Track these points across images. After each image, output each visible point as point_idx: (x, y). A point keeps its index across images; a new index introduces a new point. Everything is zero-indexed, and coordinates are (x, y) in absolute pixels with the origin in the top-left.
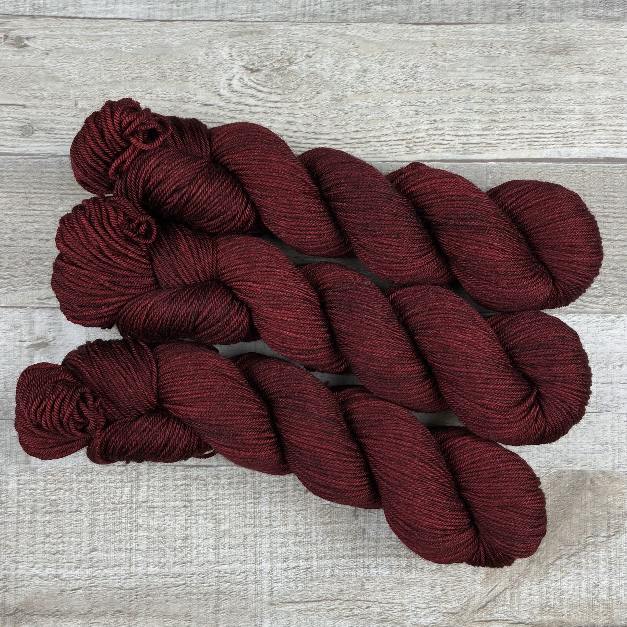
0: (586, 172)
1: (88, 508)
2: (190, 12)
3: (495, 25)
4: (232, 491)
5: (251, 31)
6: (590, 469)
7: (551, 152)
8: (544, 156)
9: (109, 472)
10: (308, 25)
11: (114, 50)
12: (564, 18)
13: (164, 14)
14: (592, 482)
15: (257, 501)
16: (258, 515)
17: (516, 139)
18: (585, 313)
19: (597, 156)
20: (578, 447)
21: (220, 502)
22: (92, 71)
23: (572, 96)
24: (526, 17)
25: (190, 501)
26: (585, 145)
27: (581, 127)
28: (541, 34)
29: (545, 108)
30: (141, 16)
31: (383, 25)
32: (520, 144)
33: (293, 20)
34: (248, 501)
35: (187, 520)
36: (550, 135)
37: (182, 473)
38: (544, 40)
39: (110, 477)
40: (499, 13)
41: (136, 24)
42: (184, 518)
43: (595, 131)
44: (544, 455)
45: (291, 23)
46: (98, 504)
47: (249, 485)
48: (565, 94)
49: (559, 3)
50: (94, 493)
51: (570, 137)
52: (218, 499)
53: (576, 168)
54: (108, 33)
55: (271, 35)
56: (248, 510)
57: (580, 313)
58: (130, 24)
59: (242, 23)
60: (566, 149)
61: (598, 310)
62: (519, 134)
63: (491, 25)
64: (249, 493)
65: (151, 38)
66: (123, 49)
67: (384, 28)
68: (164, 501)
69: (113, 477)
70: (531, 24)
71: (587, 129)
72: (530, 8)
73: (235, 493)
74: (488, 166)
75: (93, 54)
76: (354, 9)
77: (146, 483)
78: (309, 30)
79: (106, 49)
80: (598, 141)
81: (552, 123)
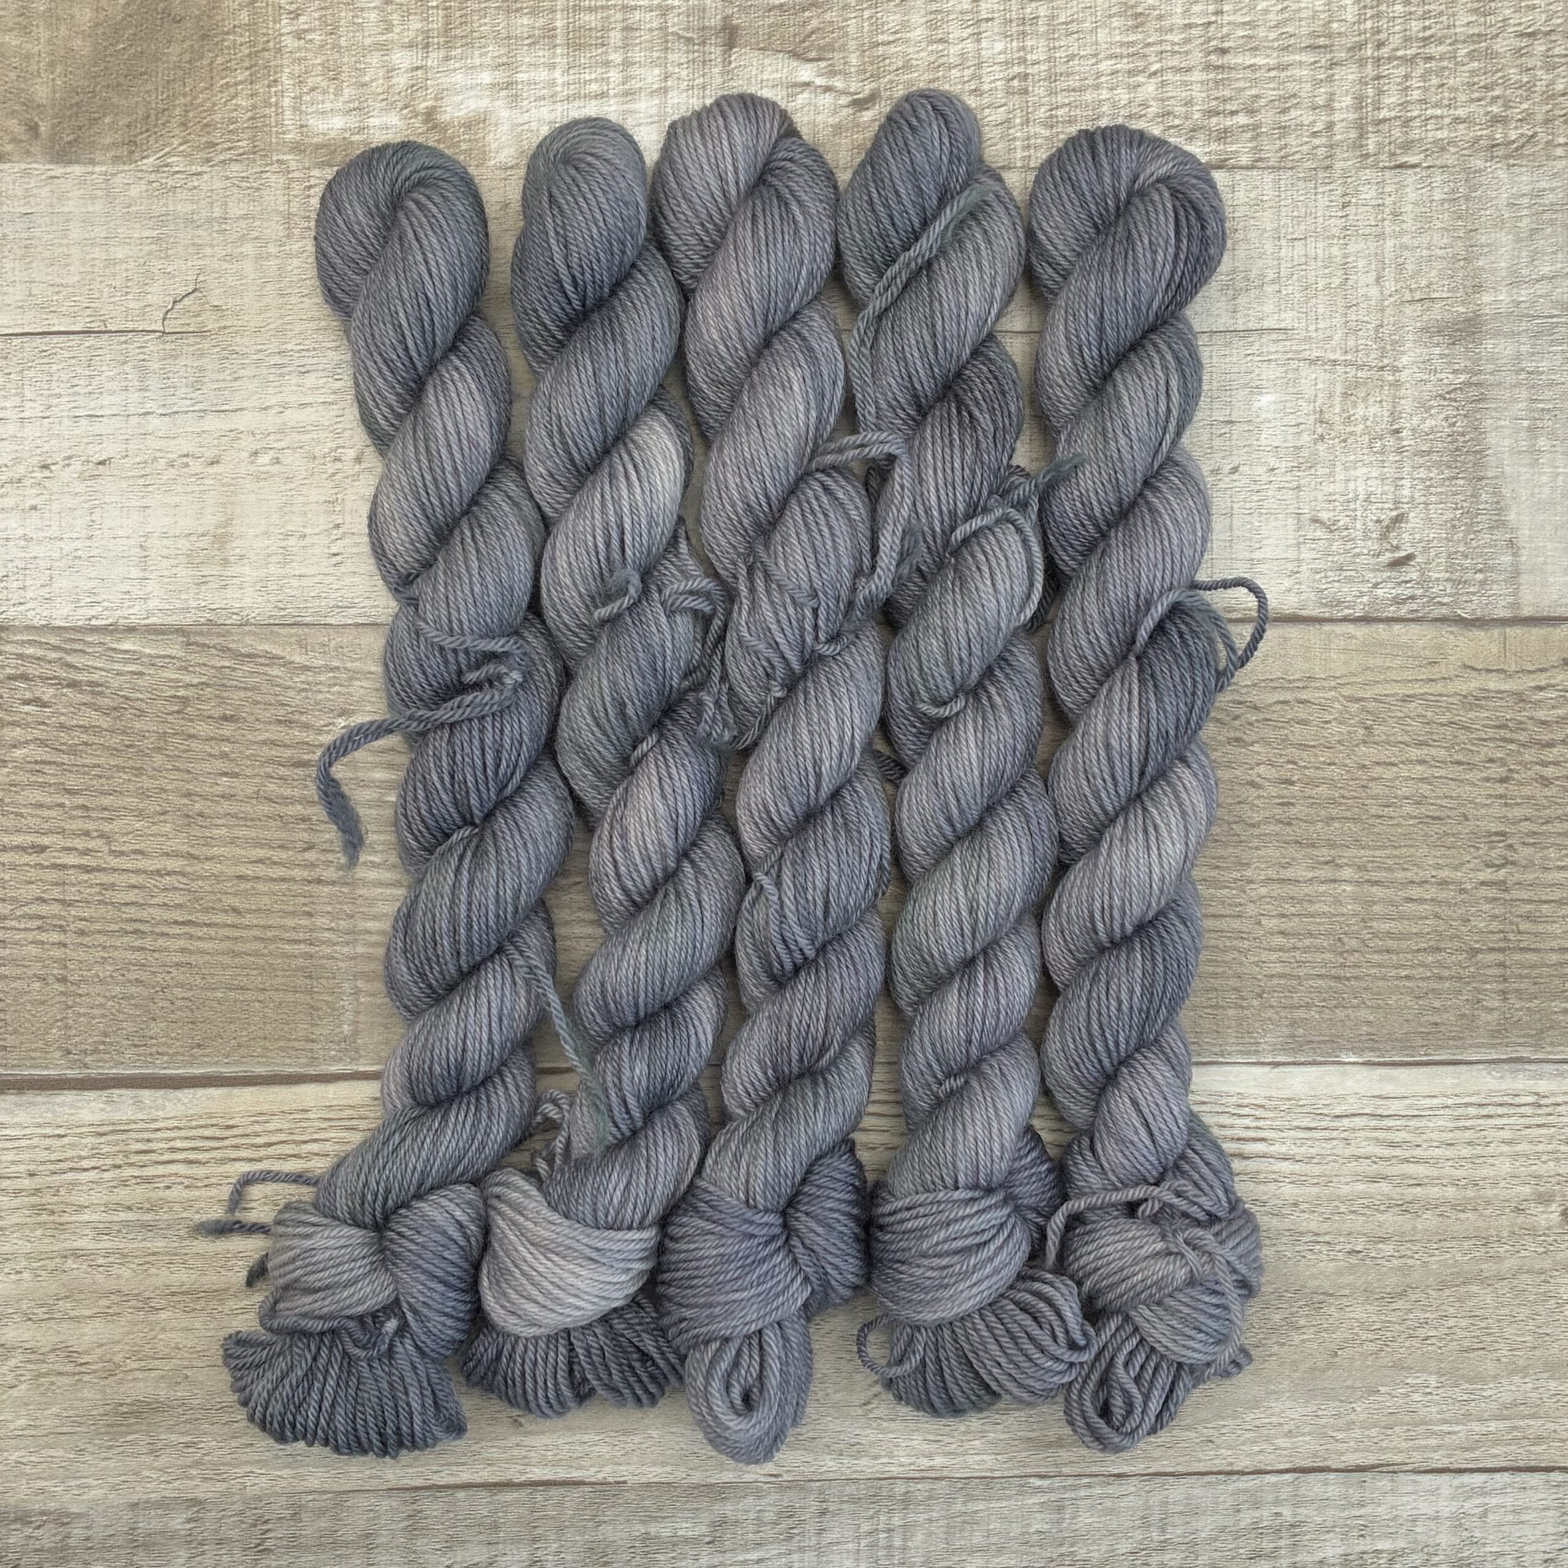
0: (59, 1048)
1: (1500, 45)
2: (1242, 1498)
3: (336, 1487)
4: (1089, 96)
5: (1062, 1447)
6: (41, 167)
7: (164, 1108)
8: (186, 1095)
9: (1443, 149)
10: (895, 1470)
11: (1462, 1377)
12: (127, 1516)
13: (1318, 1489)
14: (33, 129)
15: (1017, 69)
16: (1014, 29)
17: (270, 1145)
18: (60, 628)
19: (25, 1098)
20: (76, 232)
21: (1123, 65)
22: (1524, 1312)
23: (100, 1278)
24: (241, 1513)
25: (1208, 67)
26: (61, 1131)
27: (74, 1184)
28: (197, 1464)
29: (181, 1238)
30: (1384, 1483)
31: (671, 1479)
32: (258, 1128)
33: (938, 1485)
34: (1043, 67)
35: (1216, 13)
36: (167, 1157)
37: (1234, 148)
38: (187, 1445)
39: (1439, 135)
40: (323, 1523)
41: (1398, 1458)
42: (1226, 18)
43: (32, 1175)
44: (179, 207)
45: (945, 1474)
46: (1471, 55)
47: (1042, 113)
48: (122, 1282)
49: (141, 1558)
50: (1485, 87)
51: (107, 1155)
52: (1131, 73)
53: (88, 1059)
54: (1476, 1427)
55: (1006, 1436)
56: (1042, 42)
57: (74, 629)
58: (1417, 1456)
59: (1088, 1471)
60: (118, 1116)
61: (19, 637)
62: (260, 1160)
63: (348, 1487)
64: (1039, 91)
65: (1353, 1416)
66: (1433, 1381)
67: (668, 1469)
68: (1285, 67)
69: (1430, 134)
70: (228, 1493)
71: (56, 1177)
72: (230, 1540)
73: (1081, 90)
74: (353, 1059)
75: (1521, 1362)
76: (760, 1522)
77: (1337, 117)
78: (890, 1455)
79: (1484, 1380)
80: (23, 1143)
81: (161, 1193)
